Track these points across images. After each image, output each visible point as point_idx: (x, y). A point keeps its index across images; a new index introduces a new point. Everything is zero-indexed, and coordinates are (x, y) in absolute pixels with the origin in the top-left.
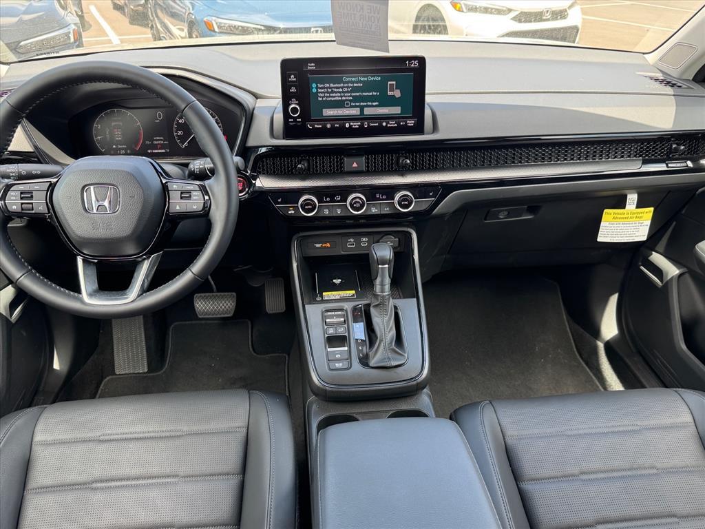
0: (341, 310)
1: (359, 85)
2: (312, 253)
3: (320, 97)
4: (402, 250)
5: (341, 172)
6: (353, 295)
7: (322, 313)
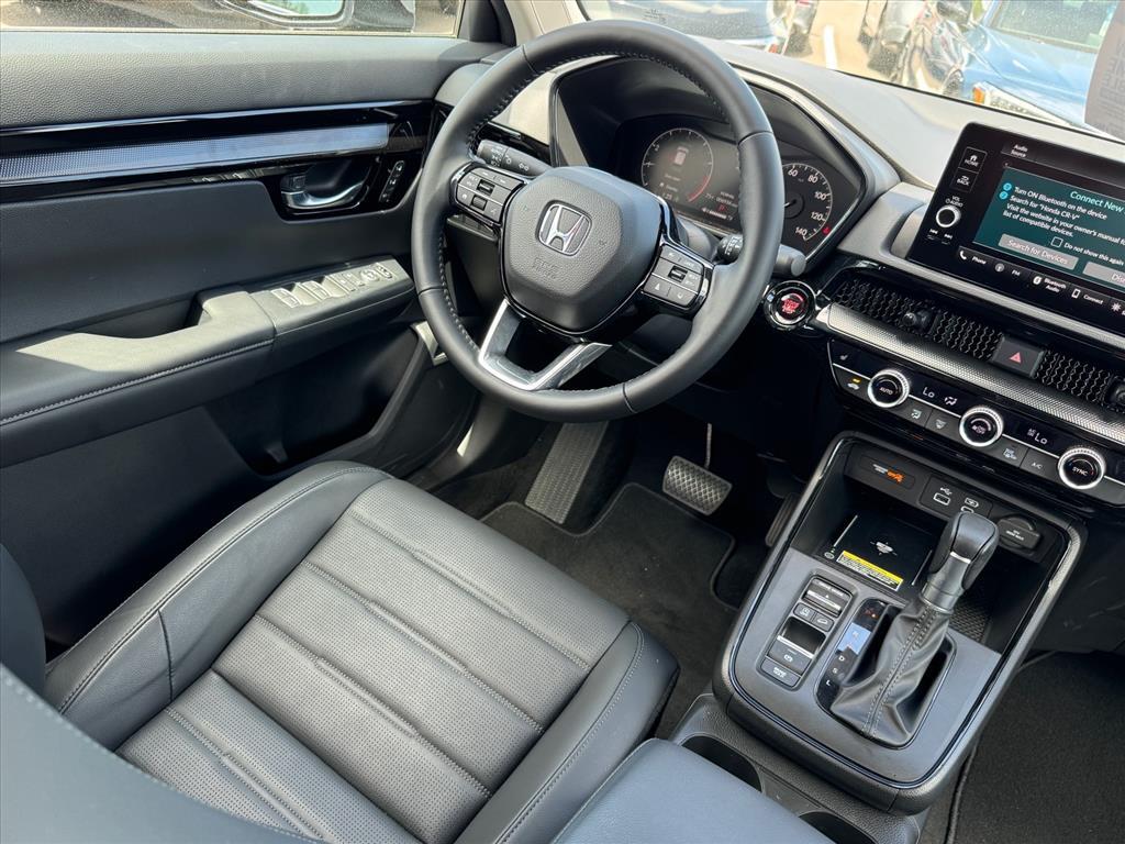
0: (846, 591)
1: (1100, 215)
2: (862, 477)
3: (1009, 211)
4: (1038, 561)
5: (984, 359)
6: (895, 585)
7: (810, 576)
